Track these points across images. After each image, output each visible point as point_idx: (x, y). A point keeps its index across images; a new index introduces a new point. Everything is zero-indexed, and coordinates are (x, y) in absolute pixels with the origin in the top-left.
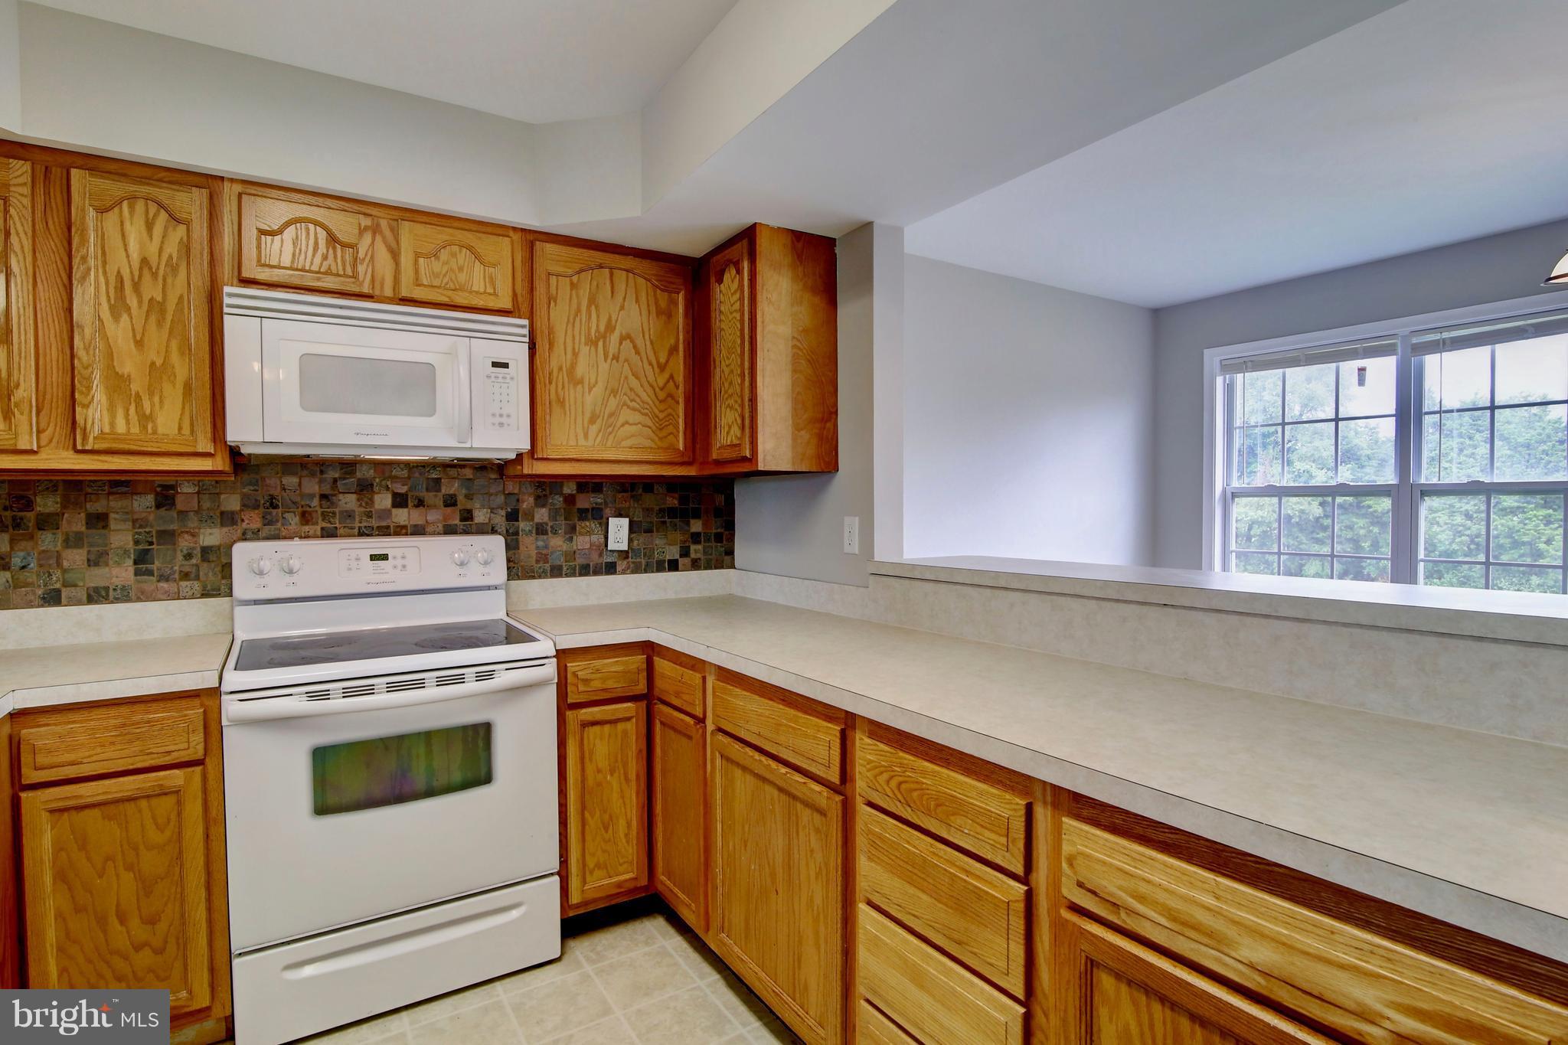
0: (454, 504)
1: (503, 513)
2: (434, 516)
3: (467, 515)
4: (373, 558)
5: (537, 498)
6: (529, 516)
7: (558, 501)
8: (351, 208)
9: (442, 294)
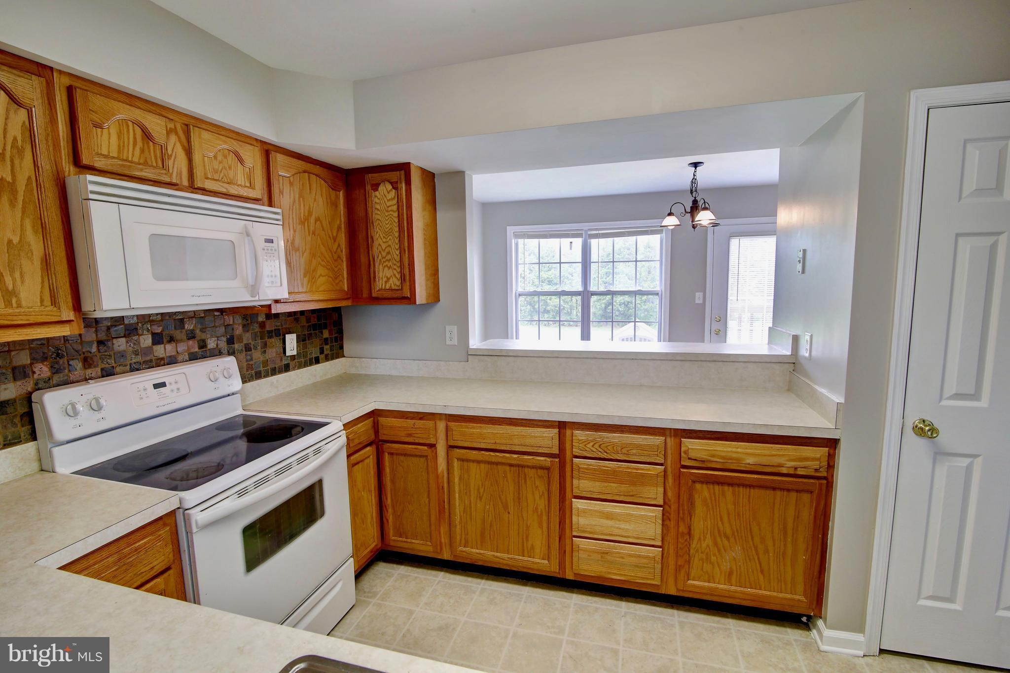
0: (194, 337)
1: (224, 339)
2: (182, 347)
3: (203, 345)
4: (157, 386)
5: (244, 326)
6: (240, 339)
7: (256, 328)
8: (155, 111)
9: (222, 186)
